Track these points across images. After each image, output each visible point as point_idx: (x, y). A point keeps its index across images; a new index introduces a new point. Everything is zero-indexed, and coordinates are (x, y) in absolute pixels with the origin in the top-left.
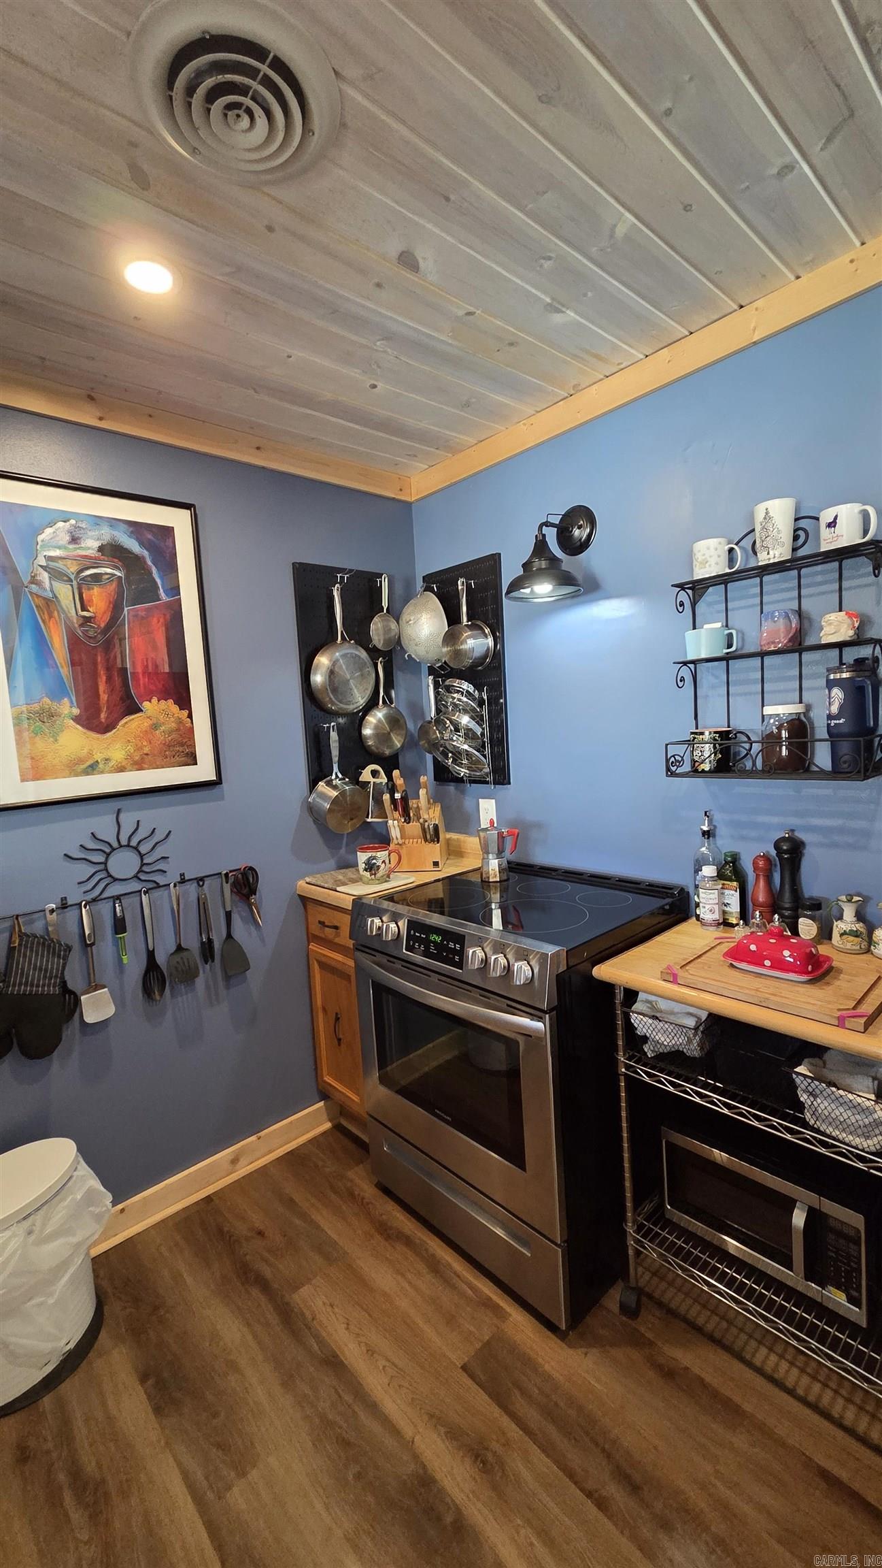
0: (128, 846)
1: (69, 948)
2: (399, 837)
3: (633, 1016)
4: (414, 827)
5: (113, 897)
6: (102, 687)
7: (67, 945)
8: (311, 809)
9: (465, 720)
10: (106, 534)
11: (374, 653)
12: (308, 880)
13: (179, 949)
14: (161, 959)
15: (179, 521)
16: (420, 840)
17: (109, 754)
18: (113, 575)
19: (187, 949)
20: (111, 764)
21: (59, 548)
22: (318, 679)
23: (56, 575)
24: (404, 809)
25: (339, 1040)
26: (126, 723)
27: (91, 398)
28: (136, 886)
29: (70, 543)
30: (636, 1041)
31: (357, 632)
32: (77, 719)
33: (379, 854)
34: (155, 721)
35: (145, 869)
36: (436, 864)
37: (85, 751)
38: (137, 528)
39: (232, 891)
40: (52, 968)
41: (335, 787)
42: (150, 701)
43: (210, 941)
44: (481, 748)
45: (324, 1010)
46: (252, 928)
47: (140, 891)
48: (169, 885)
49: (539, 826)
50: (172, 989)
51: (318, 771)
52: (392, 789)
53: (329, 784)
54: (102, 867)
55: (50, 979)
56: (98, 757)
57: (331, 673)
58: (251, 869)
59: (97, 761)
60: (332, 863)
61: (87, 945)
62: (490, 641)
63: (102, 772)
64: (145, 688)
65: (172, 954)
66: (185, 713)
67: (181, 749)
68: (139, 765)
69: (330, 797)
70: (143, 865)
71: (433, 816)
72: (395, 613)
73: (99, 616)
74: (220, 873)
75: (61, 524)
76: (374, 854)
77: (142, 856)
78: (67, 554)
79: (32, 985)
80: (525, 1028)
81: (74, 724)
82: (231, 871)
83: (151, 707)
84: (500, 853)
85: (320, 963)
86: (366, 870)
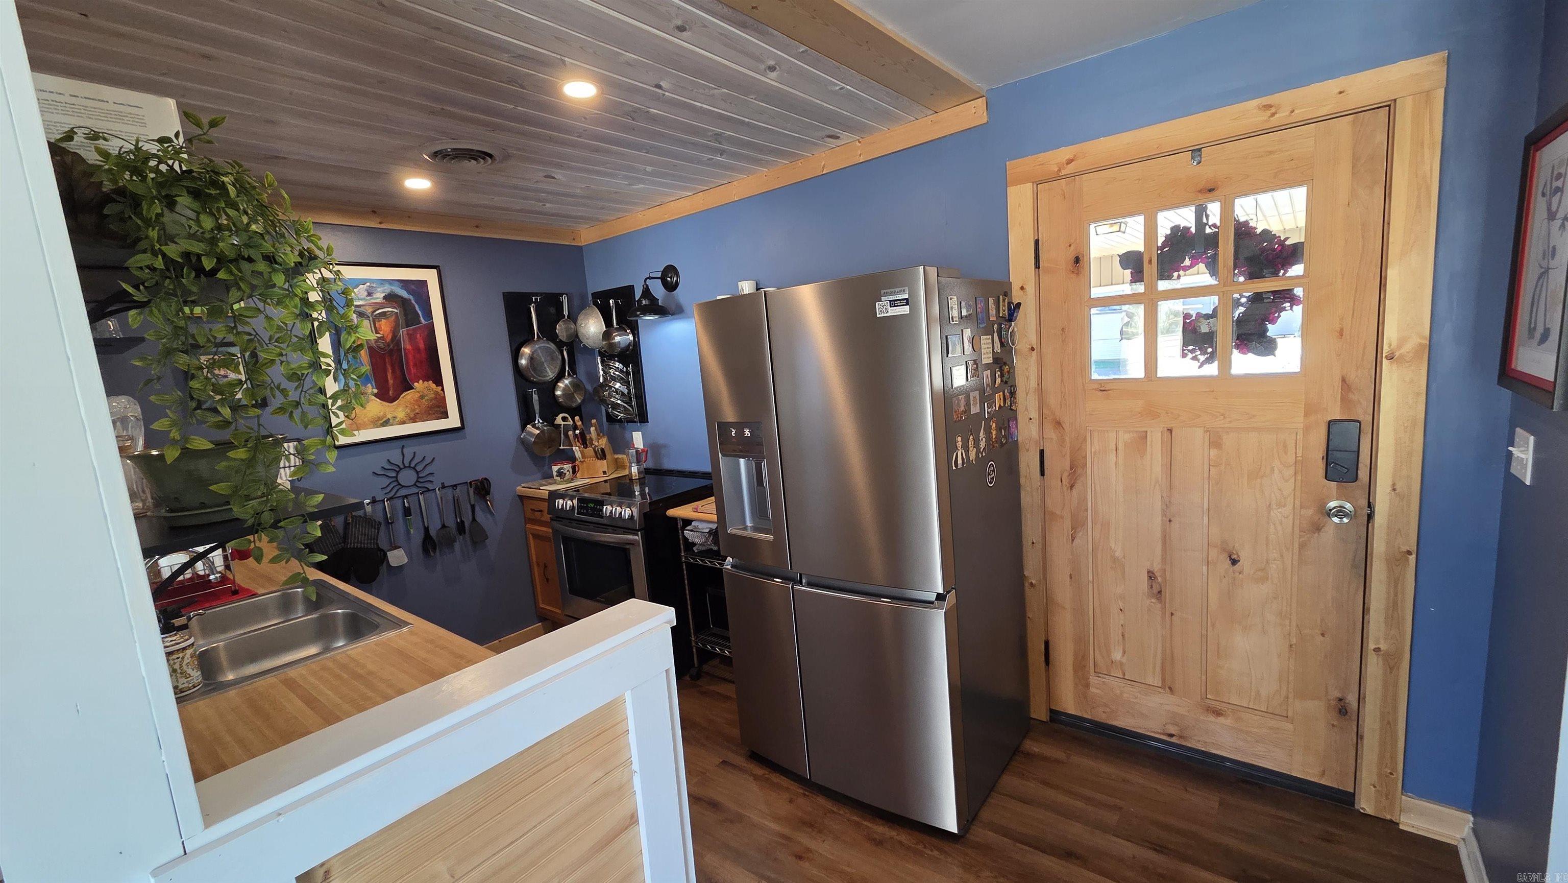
0: (409, 467)
1: (380, 524)
2: (580, 456)
3: (685, 531)
4: (590, 451)
5: (402, 496)
6: (389, 376)
7: (379, 522)
8: (523, 442)
9: (618, 385)
10: (387, 289)
11: (560, 345)
12: (523, 485)
13: (444, 526)
14: (433, 533)
15: (430, 277)
16: (594, 459)
17: (395, 414)
18: (393, 312)
19: (448, 527)
20: (397, 420)
21: (361, 300)
22: (523, 362)
23: (361, 315)
24: (584, 440)
25: (547, 580)
26: (405, 396)
27: (374, 212)
28: (415, 490)
29: (367, 296)
30: (690, 545)
31: (549, 333)
32: (376, 395)
33: (565, 466)
34: (421, 394)
35: (420, 480)
36: (604, 473)
37: (382, 413)
38: (405, 284)
39: (474, 492)
40: (371, 535)
41: (538, 428)
42: (418, 382)
43: (462, 522)
44: (629, 403)
45: (538, 564)
46: (489, 516)
47: (418, 493)
48: (435, 489)
49: (665, 446)
50: (440, 551)
51: (527, 418)
52: (575, 427)
53: (534, 426)
54: (395, 479)
55: (371, 540)
56: (389, 416)
57: (532, 359)
58: (486, 479)
59: (389, 419)
60: (539, 475)
61: (388, 523)
62: (631, 337)
63: (392, 425)
64: (415, 374)
65: (439, 530)
66: (440, 388)
67: (439, 409)
68: (414, 420)
69: (535, 434)
70: (418, 477)
71: (603, 443)
72: (573, 318)
73: (385, 335)
74: (467, 482)
75: (361, 286)
76: (562, 466)
77: (417, 473)
78: (366, 302)
79: (361, 544)
80: (630, 540)
81: (375, 398)
82: (473, 481)
83: (419, 385)
84: (638, 462)
85: (534, 535)
86: (557, 476)
